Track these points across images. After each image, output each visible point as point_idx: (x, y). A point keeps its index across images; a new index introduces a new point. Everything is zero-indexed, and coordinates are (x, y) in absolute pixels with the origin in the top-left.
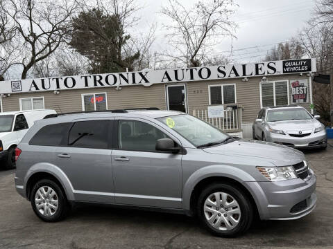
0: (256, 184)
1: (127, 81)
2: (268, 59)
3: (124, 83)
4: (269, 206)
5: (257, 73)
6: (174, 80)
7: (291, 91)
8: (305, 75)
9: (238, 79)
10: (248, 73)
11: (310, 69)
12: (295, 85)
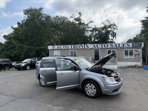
0: (101, 82)
1: (82, 47)
2: (127, 42)
3: (82, 48)
4: (105, 90)
5: (123, 46)
6: (96, 47)
7: (134, 53)
8: (140, 48)
9: (117, 48)
10: (120, 46)
11: (141, 46)
12: (136, 51)
